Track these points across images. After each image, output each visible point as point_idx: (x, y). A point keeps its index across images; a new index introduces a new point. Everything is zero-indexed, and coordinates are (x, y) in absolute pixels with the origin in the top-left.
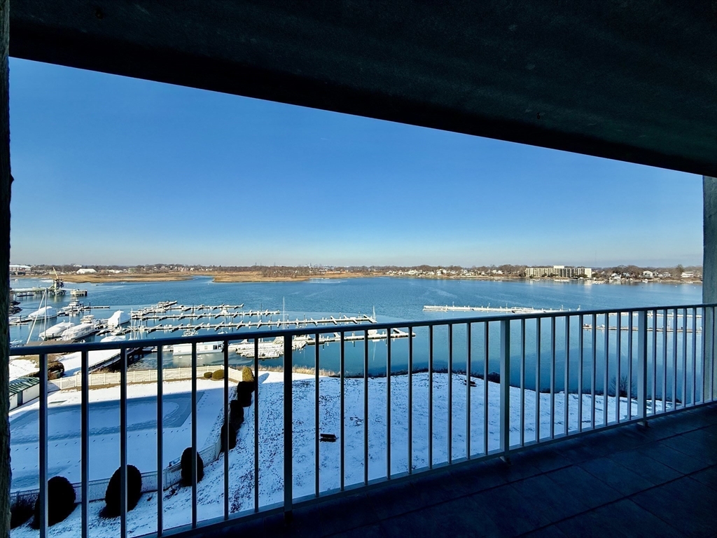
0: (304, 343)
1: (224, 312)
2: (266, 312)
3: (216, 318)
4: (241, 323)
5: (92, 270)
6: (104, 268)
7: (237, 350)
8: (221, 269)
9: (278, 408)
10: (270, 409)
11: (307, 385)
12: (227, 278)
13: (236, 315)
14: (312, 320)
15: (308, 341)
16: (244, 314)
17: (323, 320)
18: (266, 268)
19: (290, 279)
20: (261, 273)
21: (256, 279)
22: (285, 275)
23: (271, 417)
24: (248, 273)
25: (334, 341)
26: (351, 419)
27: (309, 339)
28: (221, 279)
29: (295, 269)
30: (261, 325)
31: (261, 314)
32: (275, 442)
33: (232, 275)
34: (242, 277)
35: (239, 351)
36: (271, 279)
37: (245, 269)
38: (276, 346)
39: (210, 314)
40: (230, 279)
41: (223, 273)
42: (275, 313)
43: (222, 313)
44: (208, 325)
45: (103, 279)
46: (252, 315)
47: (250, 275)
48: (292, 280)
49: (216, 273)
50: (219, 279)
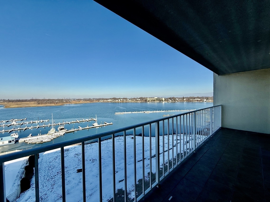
0: (64, 133)
1: (14, 123)
2: (42, 121)
3: (8, 126)
4: (26, 128)
7: (25, 141)
8: (9, 101)
9: (53, 164)
10: (49, 166)
11: (68, 150)
12: (13, 106)
13: (22, 124)
14: (67, 122)
15: (66, 132)
16: (27, 123)
17: (73, 122)
18: (39, 100)
19: (53, 105)
20: (36, 102)
21: (33, 105)
22: (51, 103)
23: (50, 169)
24: (28, 103)
25: (79, 130)
26: (90, 160)
27: (67, 131)
28: (10, 106)
29: (56, 100)
30: (39, 127)
31: (38, 122)
32: (53, 180)
33: (16, 104)
34: (24, 105)
35: (26, 142)
36: (43, 105)
37: (26, 101)
38: (49, 136)
39: (4, 125)
40: (16, 106)
41: (11, 103)
42: (46, 121)
43: (12, 124)
44: (3, 131)
46: (33, 123)
47: (29, 104)
48: (55, 105)
49: (6, 103)
50: (8, 106)
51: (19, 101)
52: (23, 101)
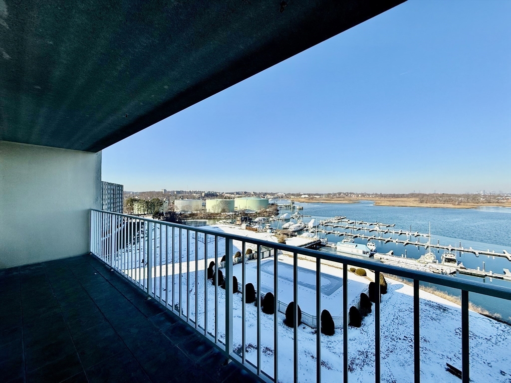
0: (454, 270)
1: (376, 228)
2: (416, 234)
3: (370, 231)
4: (389, 239)
5: (307, 196)
6: (312, 195)
7: (381, 259)
8: (382, 196)
9: (404, 317)
10: (397, 315)
11: (444, 310)
12: (385, 203)
13: (387, 232)
14: (471, 250)
15: (460, 270)
16: (394, 232)
17: (488, 252)
18: (424, 195)
19: (451, 206)
20: (417, 199)
21: (412, 205)
22: (445, 202)
23: (396, 321)
24: (405, 199)
25: (502, 278)
27: (461, 268)
28: (380, 203)
29: (459, 196)
30: (407, 244)
31: (410, 234)
32: (394, 343)
33: (389, 201)
34: (398, 202)
35: (382, 260)
36: (428, 205)
37: (403, 196)
38: (419, 264)
39: (366, 228)
40: (388, 203)
41: (383, 199)
42: (425, 235)
43: (375, 229)
44: (363, 236)
45: (311, 201)
46: (401, 234)
47: (406, 201)
48: (454, 207)
49: (377, 198)
50: (379, 203)
51: (394, 196)
52: (397, 196)
